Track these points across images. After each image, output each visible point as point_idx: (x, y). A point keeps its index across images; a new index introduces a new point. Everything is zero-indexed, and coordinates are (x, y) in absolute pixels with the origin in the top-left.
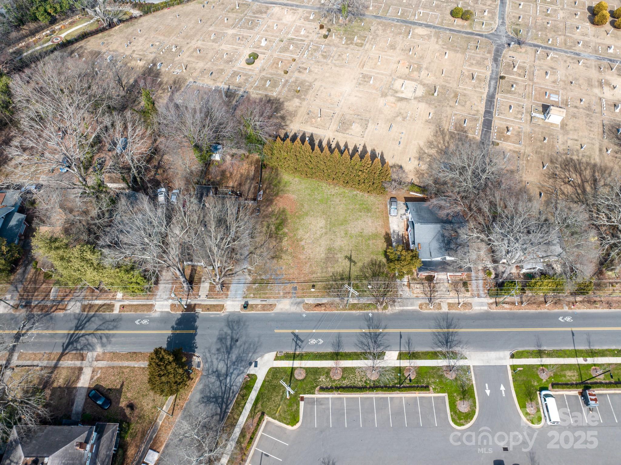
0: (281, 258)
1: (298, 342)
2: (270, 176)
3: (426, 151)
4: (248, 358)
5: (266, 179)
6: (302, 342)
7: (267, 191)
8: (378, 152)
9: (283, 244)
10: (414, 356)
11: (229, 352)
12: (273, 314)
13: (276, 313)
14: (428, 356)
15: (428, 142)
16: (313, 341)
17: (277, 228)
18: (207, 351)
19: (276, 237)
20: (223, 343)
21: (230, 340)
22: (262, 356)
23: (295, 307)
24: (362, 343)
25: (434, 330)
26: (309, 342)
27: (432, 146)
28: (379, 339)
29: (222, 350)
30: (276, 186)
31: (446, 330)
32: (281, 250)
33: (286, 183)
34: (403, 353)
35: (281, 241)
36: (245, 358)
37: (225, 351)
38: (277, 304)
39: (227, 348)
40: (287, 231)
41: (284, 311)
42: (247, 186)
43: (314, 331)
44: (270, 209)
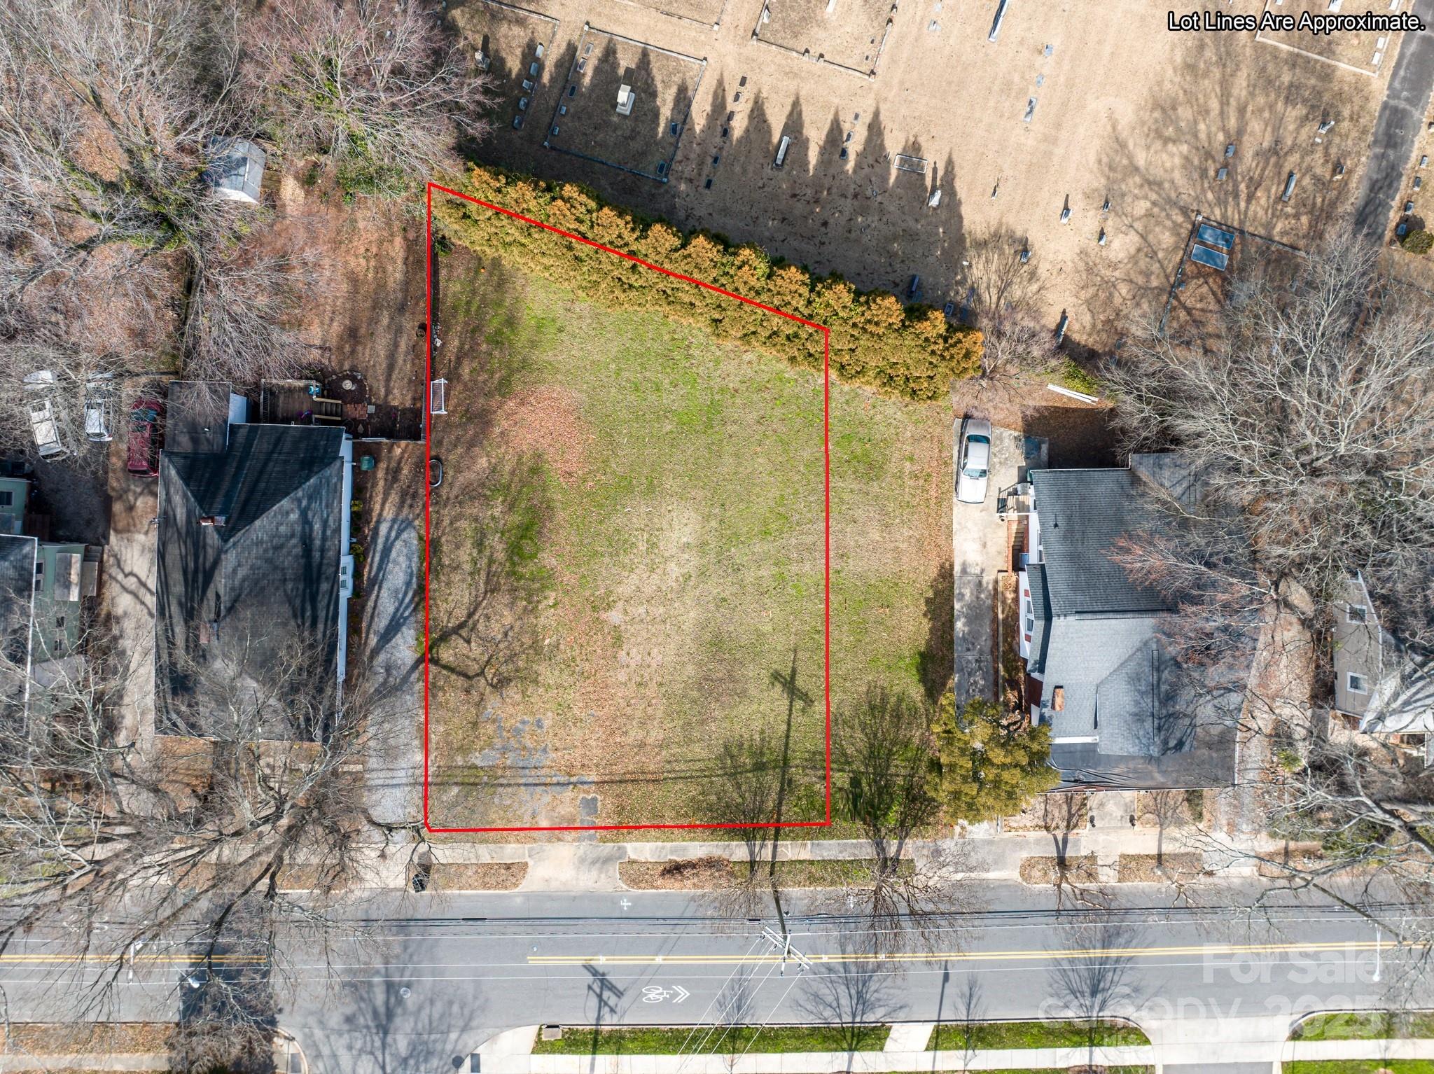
0: (536, 682)
1: (606, 994)
2: (474, 292)
3: (1141, 159)
4: (449, 1047)
5: (455, 308)
6: (619, 994)
7: (466, 371)
8: (933, 159)
9: (542, 621)
10: (982, 1040)
11: (384, 1024)
12: (519, 900)
13: (528, 897)
14: (1027, 1039)
15: (1157, 105)
16: (656, 994)
17: (516, 552)
18: (312, 1021)
19: (513, 590)
20: (362, 999)
21: (383, 988)
22: (492, 1038)
23: (594, 873)
24: (817, 998)
25: (1060, 954)
26: (641, 994)
27: (1170, 131)
28: (873, 986)
29: (362, 1020)
30: (497, 340)
31: (1097, 953)
32: (536, 646)
33: (539, 327)
34: (947, 1030)
35: (532, 610)
36: (439, 1047)
37: (371, 1024)
38: (531, 863)
39: (375, 1013)
40: (554, 562)
41: (554, 885)
42: (381, 345)
43: (659, 960)
44: (483, 462)
